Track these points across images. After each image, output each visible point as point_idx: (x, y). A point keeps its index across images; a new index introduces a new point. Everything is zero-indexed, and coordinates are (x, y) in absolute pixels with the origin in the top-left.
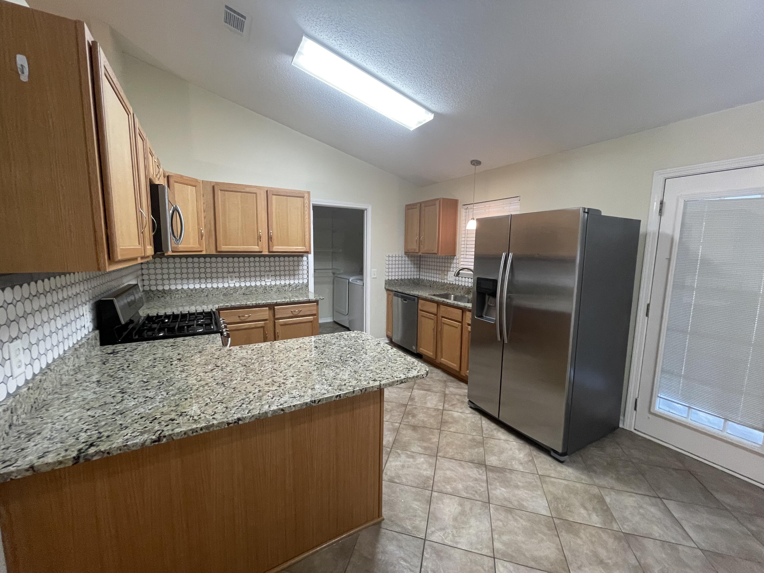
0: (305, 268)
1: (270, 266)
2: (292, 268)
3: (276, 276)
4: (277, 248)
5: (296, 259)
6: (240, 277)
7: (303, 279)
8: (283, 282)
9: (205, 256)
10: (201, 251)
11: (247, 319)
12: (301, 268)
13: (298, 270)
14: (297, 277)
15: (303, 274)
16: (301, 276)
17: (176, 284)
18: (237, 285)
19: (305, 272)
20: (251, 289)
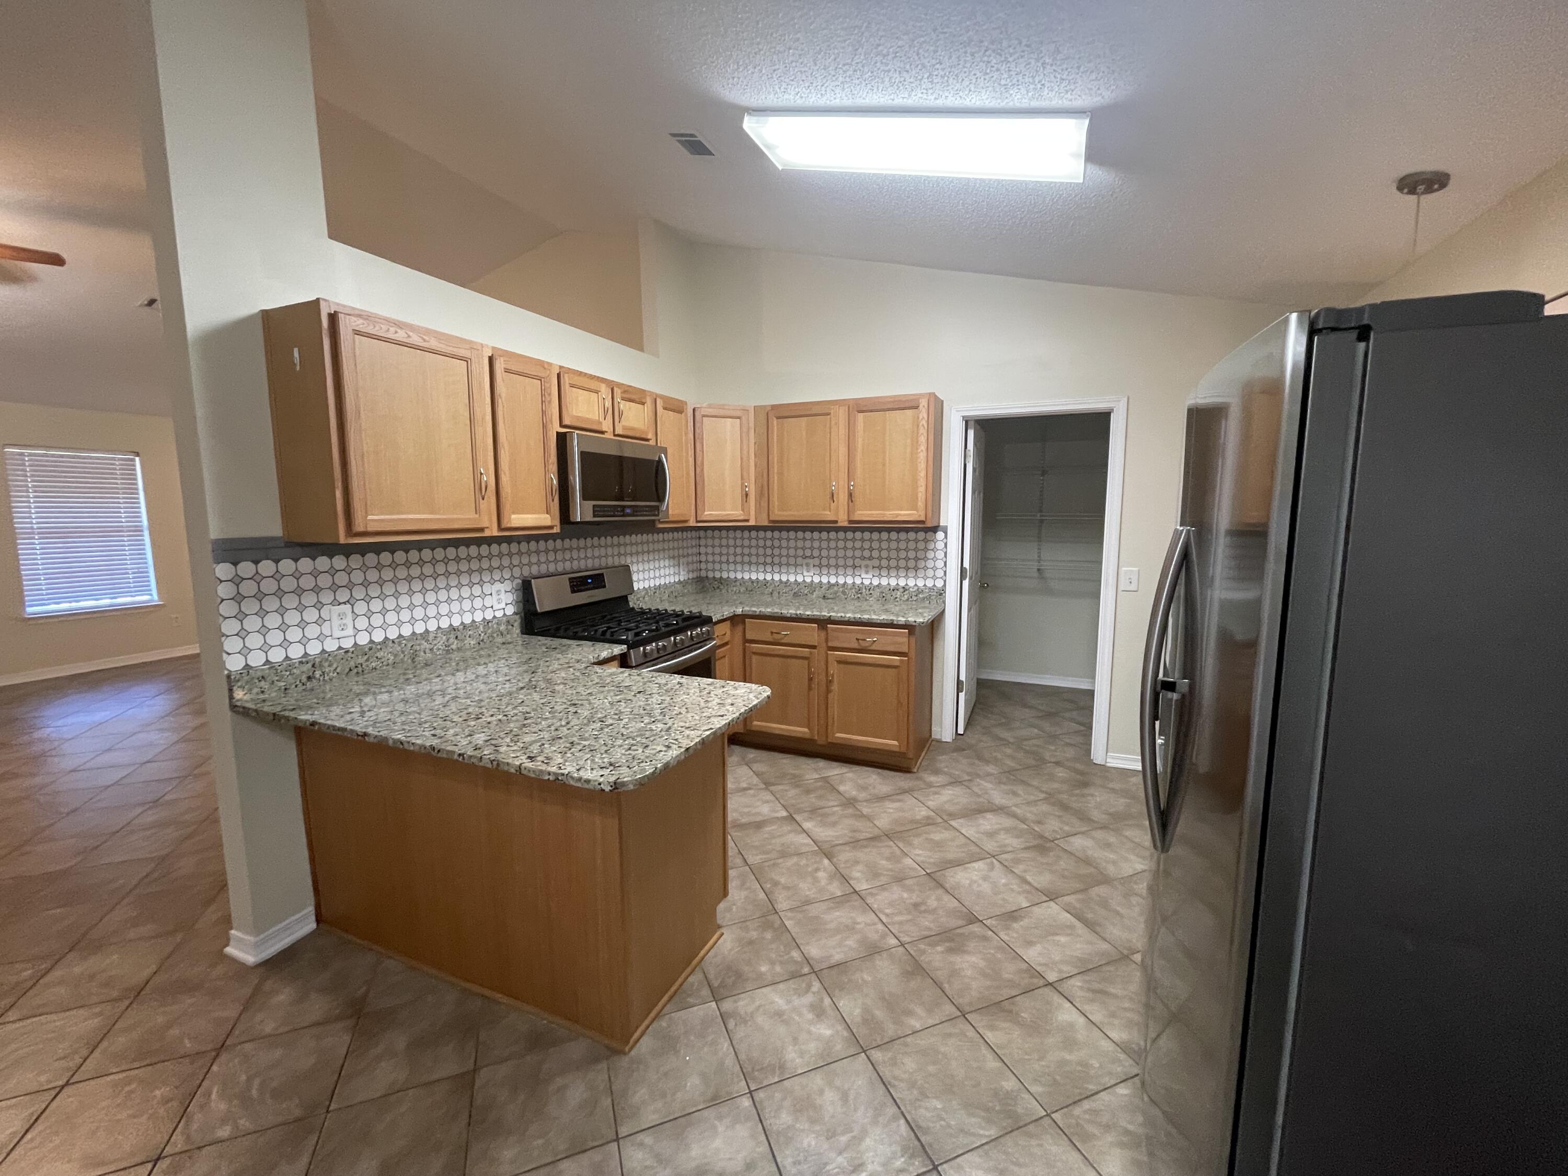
0: (940, 555)
1: (871, 549)
2: (912, 554)
3: (880, 568)
4: (863, 514)
5: (921, 535)
6: (820, 566)
7: (934, 578)
8: (893, 582)
9: (750, 529)
10: (747, 521)
11: (781, 639)
12: (930, 555)
13: (925, 559)
14: (921, 573)
15: (935, 569)
16: (930, 573)
17: (735, 571)
18: (816, 579)
19: (940, 564)
20: (836, 588)
